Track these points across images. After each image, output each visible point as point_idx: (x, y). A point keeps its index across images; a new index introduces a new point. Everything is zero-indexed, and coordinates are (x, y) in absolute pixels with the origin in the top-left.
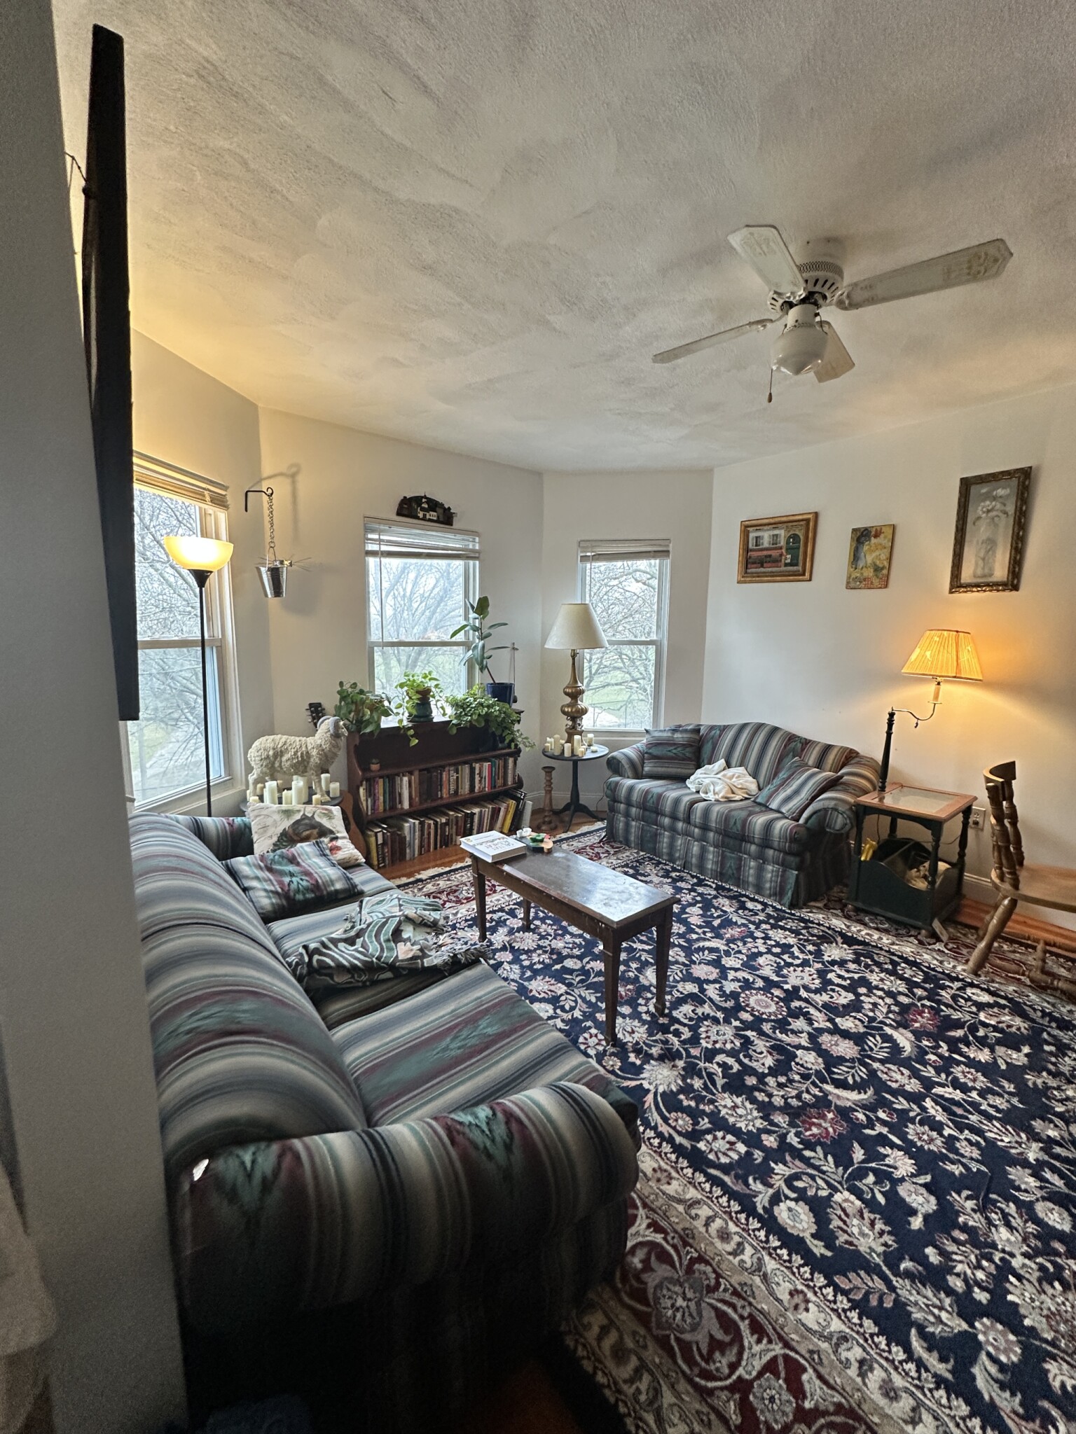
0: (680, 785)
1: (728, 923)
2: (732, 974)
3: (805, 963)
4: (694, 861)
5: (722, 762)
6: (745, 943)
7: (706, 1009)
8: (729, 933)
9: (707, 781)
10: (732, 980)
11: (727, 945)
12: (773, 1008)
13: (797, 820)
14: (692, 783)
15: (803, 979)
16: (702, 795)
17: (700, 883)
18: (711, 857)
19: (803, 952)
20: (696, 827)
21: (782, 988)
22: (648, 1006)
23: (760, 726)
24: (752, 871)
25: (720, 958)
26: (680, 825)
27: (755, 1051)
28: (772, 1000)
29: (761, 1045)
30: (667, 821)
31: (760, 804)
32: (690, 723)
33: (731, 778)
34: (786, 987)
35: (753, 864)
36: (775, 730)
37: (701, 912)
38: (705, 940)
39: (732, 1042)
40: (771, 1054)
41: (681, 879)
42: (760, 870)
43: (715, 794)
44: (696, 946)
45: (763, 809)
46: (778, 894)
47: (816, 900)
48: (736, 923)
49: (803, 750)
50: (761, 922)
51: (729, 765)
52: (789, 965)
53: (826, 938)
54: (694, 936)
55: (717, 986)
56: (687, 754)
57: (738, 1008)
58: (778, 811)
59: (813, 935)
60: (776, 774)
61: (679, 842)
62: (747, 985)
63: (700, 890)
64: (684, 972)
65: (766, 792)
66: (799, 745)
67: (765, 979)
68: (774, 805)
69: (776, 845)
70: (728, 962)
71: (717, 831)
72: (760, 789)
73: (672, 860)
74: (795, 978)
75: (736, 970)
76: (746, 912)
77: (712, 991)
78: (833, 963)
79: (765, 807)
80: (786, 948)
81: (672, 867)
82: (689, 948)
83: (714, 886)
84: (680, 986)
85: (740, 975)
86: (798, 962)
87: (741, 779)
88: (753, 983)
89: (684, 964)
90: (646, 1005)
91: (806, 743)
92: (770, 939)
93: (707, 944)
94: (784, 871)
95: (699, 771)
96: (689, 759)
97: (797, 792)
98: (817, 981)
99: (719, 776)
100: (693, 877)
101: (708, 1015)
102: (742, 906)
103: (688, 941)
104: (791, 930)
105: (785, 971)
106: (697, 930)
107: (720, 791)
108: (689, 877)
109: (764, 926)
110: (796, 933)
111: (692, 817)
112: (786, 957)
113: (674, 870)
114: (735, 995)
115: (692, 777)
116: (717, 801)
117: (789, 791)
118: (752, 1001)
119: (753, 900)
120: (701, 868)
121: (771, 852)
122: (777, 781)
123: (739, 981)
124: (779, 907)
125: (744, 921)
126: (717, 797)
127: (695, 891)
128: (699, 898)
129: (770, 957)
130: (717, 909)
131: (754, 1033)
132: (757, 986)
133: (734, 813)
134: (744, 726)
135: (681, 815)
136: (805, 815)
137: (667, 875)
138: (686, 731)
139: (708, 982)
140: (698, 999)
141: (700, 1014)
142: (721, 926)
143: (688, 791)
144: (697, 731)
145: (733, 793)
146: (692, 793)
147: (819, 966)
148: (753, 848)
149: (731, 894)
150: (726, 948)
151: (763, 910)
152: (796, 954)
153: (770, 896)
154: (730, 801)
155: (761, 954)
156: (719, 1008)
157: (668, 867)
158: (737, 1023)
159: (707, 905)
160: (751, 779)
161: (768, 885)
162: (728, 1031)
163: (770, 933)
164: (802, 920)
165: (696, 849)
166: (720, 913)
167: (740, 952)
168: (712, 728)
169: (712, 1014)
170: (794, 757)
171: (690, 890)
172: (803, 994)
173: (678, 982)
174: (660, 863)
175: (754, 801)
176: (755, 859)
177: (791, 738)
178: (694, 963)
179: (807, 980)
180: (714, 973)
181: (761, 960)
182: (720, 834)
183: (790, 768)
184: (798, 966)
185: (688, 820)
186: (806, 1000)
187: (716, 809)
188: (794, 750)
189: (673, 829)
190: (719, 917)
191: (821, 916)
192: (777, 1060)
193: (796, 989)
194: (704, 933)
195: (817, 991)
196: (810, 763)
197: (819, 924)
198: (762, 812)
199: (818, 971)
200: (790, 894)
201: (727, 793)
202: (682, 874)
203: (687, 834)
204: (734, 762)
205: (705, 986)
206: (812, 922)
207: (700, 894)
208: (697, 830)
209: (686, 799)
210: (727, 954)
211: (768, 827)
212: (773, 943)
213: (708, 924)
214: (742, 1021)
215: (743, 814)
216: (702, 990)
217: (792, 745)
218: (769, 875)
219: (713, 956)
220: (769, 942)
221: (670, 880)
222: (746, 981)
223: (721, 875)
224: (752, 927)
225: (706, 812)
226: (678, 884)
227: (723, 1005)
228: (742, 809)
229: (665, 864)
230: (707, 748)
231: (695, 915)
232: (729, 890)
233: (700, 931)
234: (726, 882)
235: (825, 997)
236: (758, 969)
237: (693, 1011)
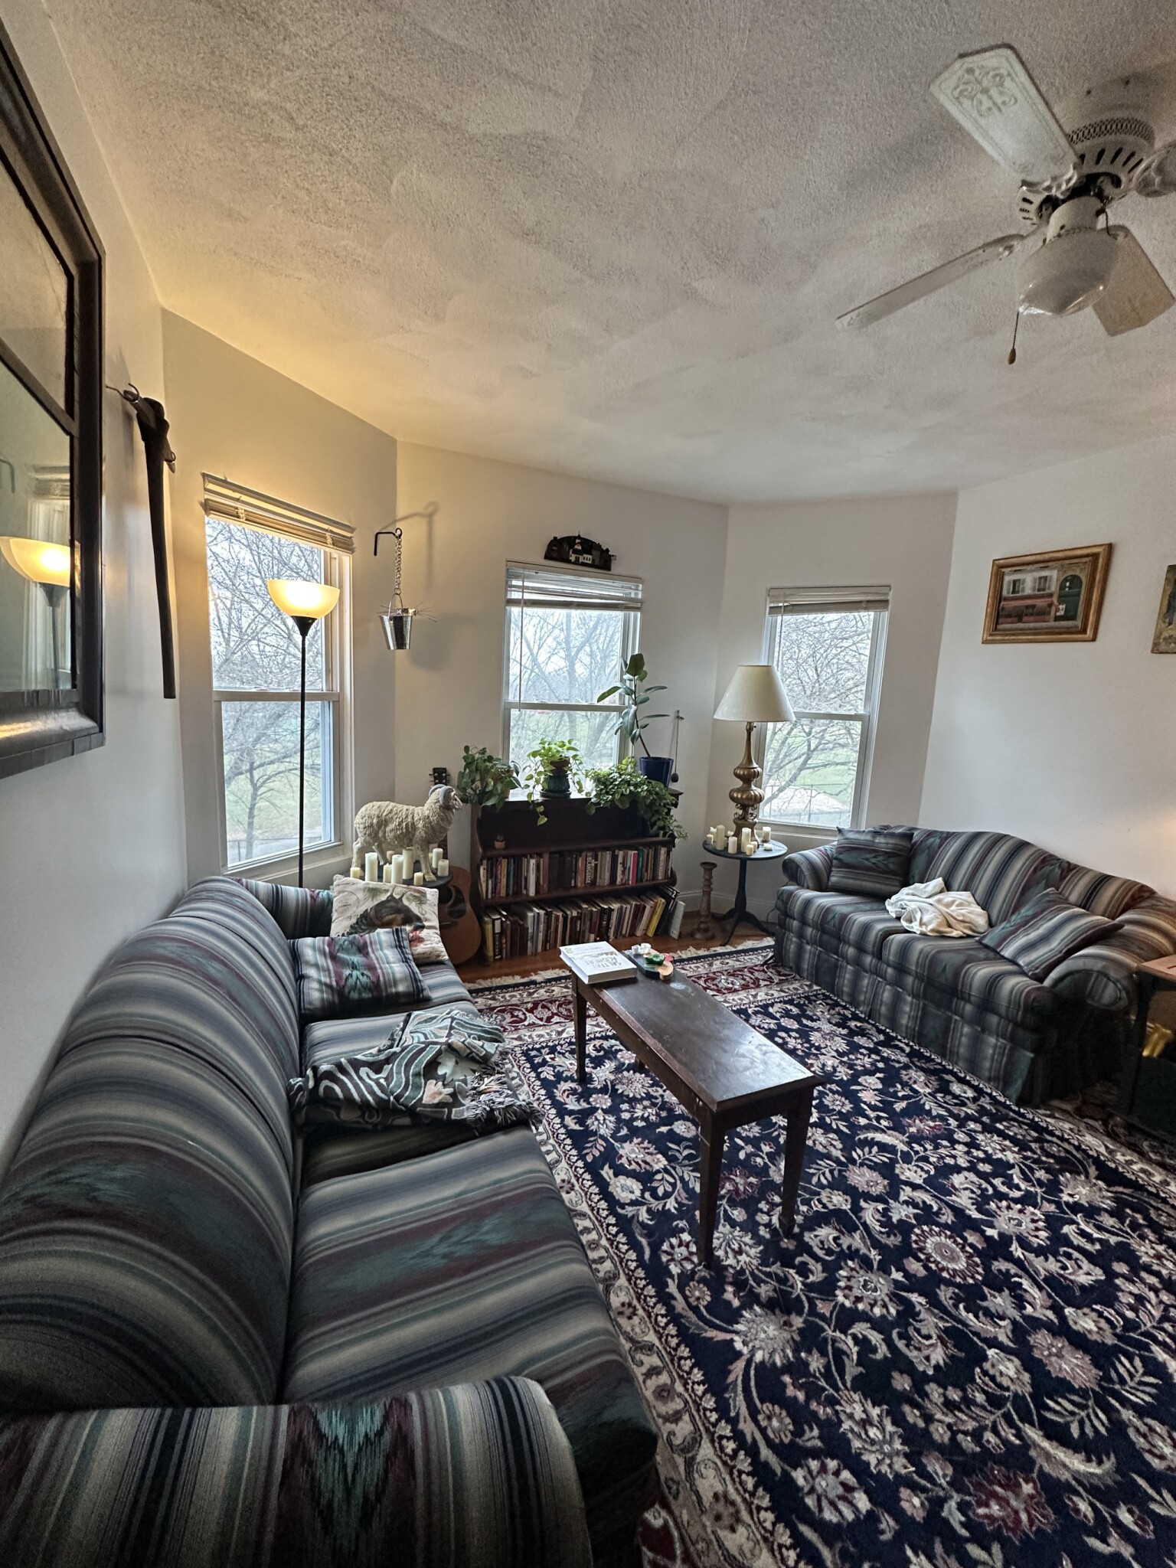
0: (876, 905)
1: (916, 1110)
2: (906, 1193)
3: (1028, 1200)
4: (883, 1010)
5: (938, 882)
6: (937, 1147)
7: (856, 1241)
8: (916, 1126)
9: (912, 906)
10: (906, 1203)
11: (909, 1144)
12: (961, 1265)
13: (1040, 979)
14: (892, 906)
15: (1019, 1224)
16: (904, 924)
17: (888, 1042)
18: (907, 1009)
19: (1027, 1179)
20: (888, 965)
21: (983, 1233)
22: (770, 1217)
23: (1000, 838)
24: (964, 1040)
25: (893, 1162)
26: (868, 960)
27: (918, 1331)
28: (963, 1249)
29: (930, 1323)
30: (851, 951)
31: (986, 947)
32: (899, 824)
33: (948, 905)
34: (990, 1232)
35: (966, 1030)
36: (1022, 845)
37: (880, 1086)
38: (877, 1129)
39: (885, 1306)
40: (944, 1343)
41: (862, 1032)
42: (976, 1043)
43: (921, 924)
44: (862, 1137)
45: (991, 955)
46: (1003, 1081)
47: (1062, 1098)
48: (929, 1112)
49: (1062, 878)
50: (968, 1117)
51: (948, 887)
52: (1001, 1196)
53: (1073, 1163)
54: (863, 1121)
55: (880, 1207)
56: (891, 866)
57: (906, 1250)
58: (1013, 962)
59: (1048, 1155)
60: (1016, 909)
61: (866, 982)
62: (927, 1216)
63: (886, 1052)
64: (836, 1173)
65: (998, 930)
66: (1058, 871)
67: (958, 1212)
68: (1007, 953)
69: (1003, 1010)
70: (909, 1173)
71: (917, 976)
72: (991, 924)
73: (854, 1002)
74: (1007, 1220)
75: (915, 1187)
76: (949, 1097)
77: (870, 1213)
78: (1076, 1208)
79: (994, 953)
80: (1001, 1168)
81: (853, 1014)
82: (852, 1137)
83: (908, 1050)
84: (824, 1195)
85: (921, 1196)
86: (1017, 1194)
87: (964, 907)
88: (938, 1213)
89: (837, 1161)
90: (768, 1213)
91: (1069, 869)
92: (978, 1147)
93: (879, 1137)
94: (1011, 1049)
95: (905, 890)
96: (893, 873)
97: (1045, 939)
98: (1043, 1234)
99: (931, 900)
100: (880, 1031)
101: (857, 1250)
102: (945, 1088)
103: (853, 1127)
104: (1014, 1140)
105: (993, 1205)
106: (869, 1112)
107: (930, 922)
108: (873, 1031)
109: (972, 1125)
110: (1022, 1145)
111: (885, 953)
112: (997, 1182)
113: (855, 1017)
114: (904, 1228)
115: (894, 898)
116: (923, 934)
117: (1033, 935)
118: (930, 1244)
119: (962, 1081)
120: (893, 1023)
121: (994, 1019)
122: (1016, 919)
123: (915, 1205)
124: (1002, 1099)
125: (943, 1112)
126: (924, 929)
127: (878, 1053)
128: (881, 1065)
129: (972, 1177)
130: (904, 1085)
131: (923, 1300)
132: (943, 1219)
133: (945, 957)
134: (977, 835)
135: (869, 947)
136: (1054, 975)
137: (842, 1024)
138: (893, 835)
139: (868, 1197)
140: (846, 1222)
141: (845, 1247)
142: (905, 1112)
143: (885, 916)
144: (908, 836)
145: (950, 926)
146: (890, 920)
147: (1052, 1208)
148: (968, 1008)
149: (931, 1066)
150: (906, 1149)
151: (975, 1100)
152: (1016, 1181)
153: (989, 1080)
154: (943, 936)
155: (958, 1170)
156: (876, 1244)
157: (847, 1013)
158: (897, 1276)
159: (891, 1076)
160: (979, 909)
161: (987, 1064)
162: (882, 1287)
163: (980, 1137)
164: (1034, 1126)
165: (887, 995)
166: (907, 1092)
167: (925, 1159)
168: (931, 834)
169: (864, 1251)
170: (1047, 887)
171: (871, 1051)
172: (1017, 1251)
173: (823, 1187)
174: (838, 1004)
175: (980, 942)
176: (971, 1023)
177: (1046, 859)
178: (853, 1162)
179: (1027, 1226)
180: (880, 1186)
181: (957, 1180)
182: (922, 981)
183: (1038, 902)
184: (1016, 1201)
185: (879, 954)
186: (1018, 1263)
187: (919, 946)
188: (1047, 877)
189: (857, 963)
190: (904, 1098)
191: (1067, 1126)
192: (952, 1357)
193: (1005, 1239)
194: (878, 1118)
195: (1040, 1251)
196: (1073, 898)
197: (1062, 1139)
198: (987, 959)
199: (1048, 1217)
200: (1020, 1083)
201: (939, 924)
202: (866, 1025)
203: (876, 972)
204: (956, 885)
205: (862, 1204)
206: (1052, 1134)
207: (884, 1059)
208: (890, 970)
209: (880, 926)
210: (907, 1158)
211: (993, 983)
212: (981, 1155)
213: (887, 1107)
214: (907, 1275)
215: (958, 959)
216: (857, 1209)
217: (1047, 869)
218: (991, 1051)
219: (884, 1158)
220: (975, 1153)
221: (845, 1032)
222: (927, 1207)
223: (919, 1036)
224: (953, 1122)
225: (905, 948)
226: (856, 1039)
227: (884, 1240)
228: (957, 951)
229: (845, 1008)
230: (920, 861)
231: (870, 1090)
232: (929, 1060)
233: (872, 1114)
234: (926, 1047)
235: (1053, 1266)
236: (950, 1194)
237: (835, 1239)
